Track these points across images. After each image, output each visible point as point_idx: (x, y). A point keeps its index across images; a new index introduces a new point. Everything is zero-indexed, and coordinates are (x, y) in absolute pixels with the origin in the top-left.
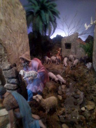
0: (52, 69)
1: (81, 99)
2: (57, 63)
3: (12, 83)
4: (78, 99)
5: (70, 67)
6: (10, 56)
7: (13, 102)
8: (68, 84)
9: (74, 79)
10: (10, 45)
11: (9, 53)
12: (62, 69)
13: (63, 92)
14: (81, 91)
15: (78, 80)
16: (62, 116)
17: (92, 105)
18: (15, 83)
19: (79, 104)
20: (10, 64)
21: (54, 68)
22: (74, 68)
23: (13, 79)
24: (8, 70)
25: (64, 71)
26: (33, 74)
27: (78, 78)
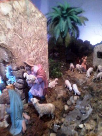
0: (73, 77)
1: (86, 116)
2: (81, 72)
3: (19, 83)
4: (84, 115)
5: (93, 79)
6: (17, 59)
7: (7, 98)
8: (83, 97)
9: (91, 93)
10: (18, 50)
11: (16, 57)
12: (84, 79)
13: (72, 103)
14: (91, 107)
15: (94, 94)
16: (56, 125)
17: (92, 126)
18: (22, 83)
19: (82, 120)
20: (16, 66)
21: (75, 76)
22: (98, 81)
23: (20, 79)
24: (16, 71)
25: (85, 82)
26: (32, 79)
27: (94, 93)
